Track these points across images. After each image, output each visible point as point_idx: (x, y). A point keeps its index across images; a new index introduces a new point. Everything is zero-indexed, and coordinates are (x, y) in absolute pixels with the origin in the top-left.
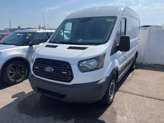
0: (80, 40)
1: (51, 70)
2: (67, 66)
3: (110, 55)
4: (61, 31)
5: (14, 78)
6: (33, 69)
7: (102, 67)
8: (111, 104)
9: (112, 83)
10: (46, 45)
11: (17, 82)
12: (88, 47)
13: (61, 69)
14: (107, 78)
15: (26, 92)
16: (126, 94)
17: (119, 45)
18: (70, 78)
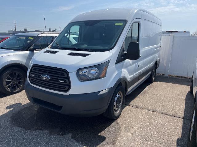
0: (85, 46)
1: (48, 78)
2: (65, 74)
3: (116, 64)
4: (66, 35)
5: (11, 88)
6: (30, 77)
7: (105, 76)
8: (116, 119)
9: (118, 95)
10: (46, 51)
11: (14, 91)
12: (90, 54)
13: (58, 77)
14: (111, 89)
15: (23, 104)
16: (137, 109)
17: (127, 52)
18: (67, 87)
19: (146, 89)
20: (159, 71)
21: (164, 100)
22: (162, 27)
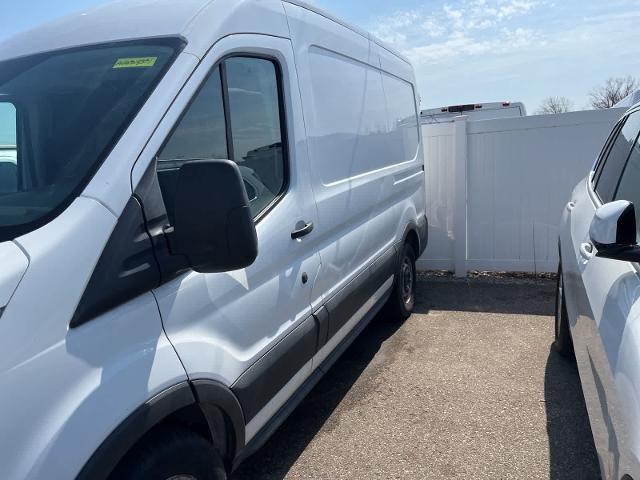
3: (76, 324)
17: (171, 230)
19: (379, 358)
20: (430, 260)
21: (451, 425)
22: (418, 90)
